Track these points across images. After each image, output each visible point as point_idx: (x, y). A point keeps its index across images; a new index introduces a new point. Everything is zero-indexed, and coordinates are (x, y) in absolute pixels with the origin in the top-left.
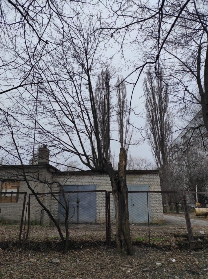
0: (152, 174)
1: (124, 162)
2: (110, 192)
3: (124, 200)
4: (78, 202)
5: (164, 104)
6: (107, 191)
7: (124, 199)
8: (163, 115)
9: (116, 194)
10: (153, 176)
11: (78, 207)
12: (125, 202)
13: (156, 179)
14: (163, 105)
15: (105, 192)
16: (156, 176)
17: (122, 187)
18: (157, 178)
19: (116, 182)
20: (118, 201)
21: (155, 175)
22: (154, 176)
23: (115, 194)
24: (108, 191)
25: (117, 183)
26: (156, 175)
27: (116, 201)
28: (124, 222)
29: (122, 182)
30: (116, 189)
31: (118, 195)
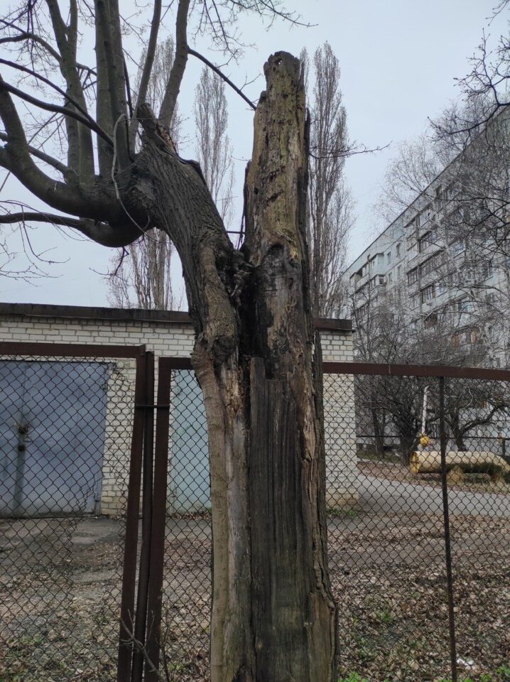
0: (326, 333)
1: (295, 148)
2: (171, 364)
3: (301, 427)
4: (23, 431)
5: (331, 168)
6: (151, 354)
7: (300, 412)
8: (324, 199)
9: (230, 377)
10: (331, 341)
11: (21, 449)
12: (302, 441)
13: (341, 353)
14: (329, 169)
15: (132, 362)
16: (341, 343)
17: (277, 324)
18: (343, 348)
19: (230, 282)
20: (239, 430)
21: (337, 338)
22: (333, 342)
23: (218, 374)
24: (158, 354)
25: (238, 290)
26: (343, 338)
27: (227, 430)
28: (288, 617)
29: (279, 282)
30: (230, 334)
31: (245, 383)
